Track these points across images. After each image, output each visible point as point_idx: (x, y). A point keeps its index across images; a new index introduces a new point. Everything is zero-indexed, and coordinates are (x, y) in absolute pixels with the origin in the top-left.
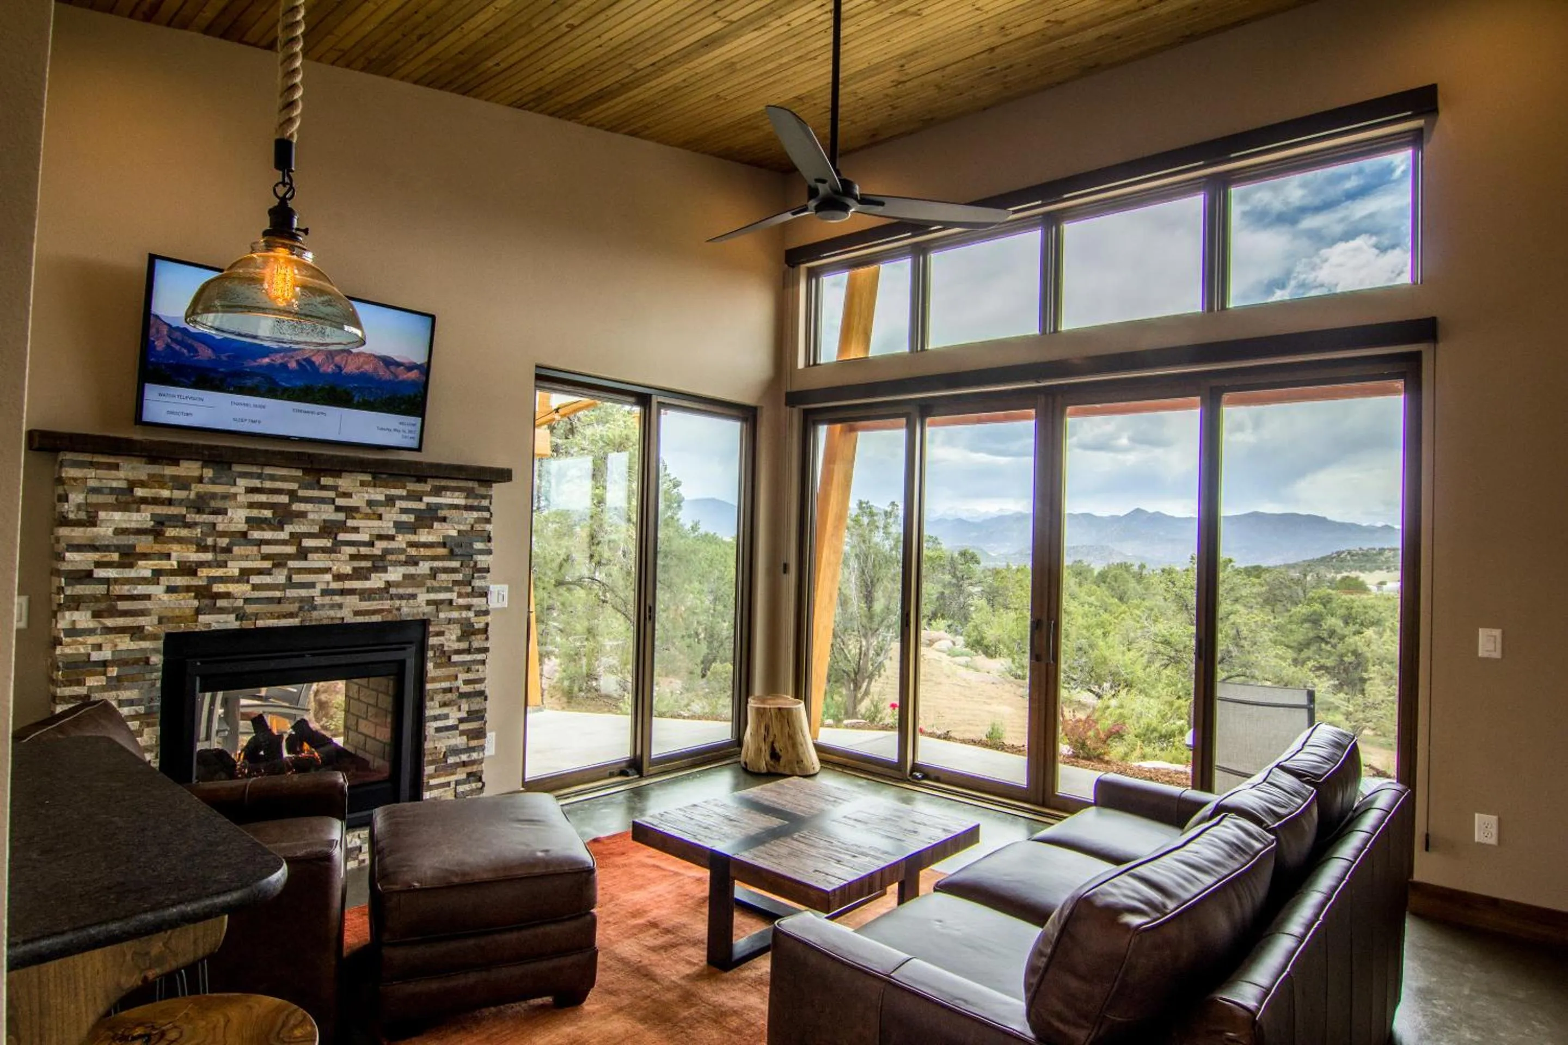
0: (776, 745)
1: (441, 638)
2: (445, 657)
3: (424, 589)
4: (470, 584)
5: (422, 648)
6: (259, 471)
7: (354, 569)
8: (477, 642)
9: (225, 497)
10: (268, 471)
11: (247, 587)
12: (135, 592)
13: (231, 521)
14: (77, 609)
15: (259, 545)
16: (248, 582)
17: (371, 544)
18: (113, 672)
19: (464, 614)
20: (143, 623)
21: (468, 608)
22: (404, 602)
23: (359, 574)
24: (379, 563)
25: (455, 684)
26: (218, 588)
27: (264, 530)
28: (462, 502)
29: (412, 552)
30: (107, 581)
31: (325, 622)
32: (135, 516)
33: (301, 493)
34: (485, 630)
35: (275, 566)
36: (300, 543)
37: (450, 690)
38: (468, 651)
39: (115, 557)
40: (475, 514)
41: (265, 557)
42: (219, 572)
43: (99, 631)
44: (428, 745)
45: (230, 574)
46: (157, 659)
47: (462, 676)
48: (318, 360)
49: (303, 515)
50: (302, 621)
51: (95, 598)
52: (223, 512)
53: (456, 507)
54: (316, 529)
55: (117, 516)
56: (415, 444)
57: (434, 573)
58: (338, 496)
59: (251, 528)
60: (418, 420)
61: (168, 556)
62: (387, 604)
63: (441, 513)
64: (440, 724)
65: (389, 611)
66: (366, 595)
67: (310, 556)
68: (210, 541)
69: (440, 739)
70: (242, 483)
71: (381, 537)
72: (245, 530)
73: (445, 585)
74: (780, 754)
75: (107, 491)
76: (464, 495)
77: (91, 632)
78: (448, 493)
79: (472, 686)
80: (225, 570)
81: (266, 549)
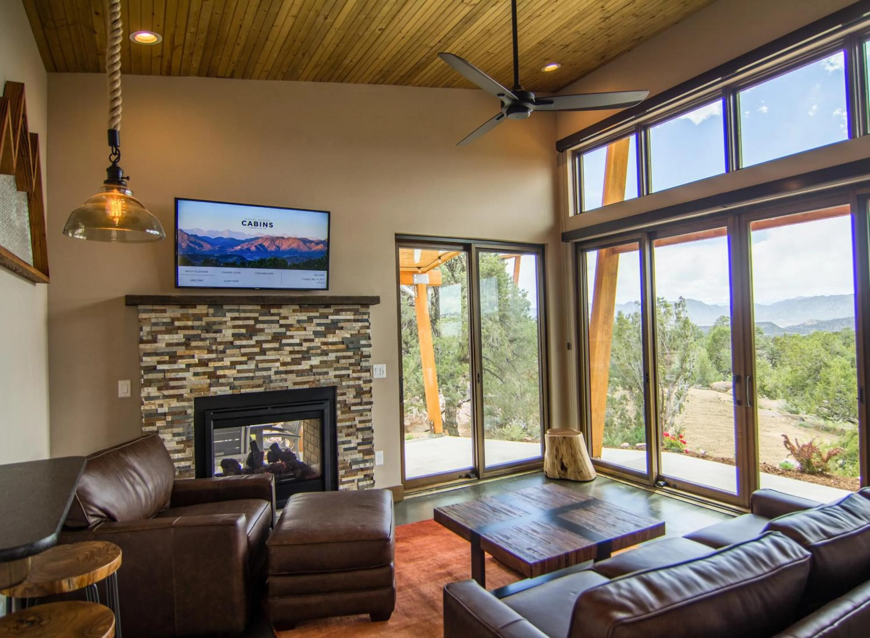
0: (564, 461)
1: (344, 397)
2: (347, 408)
3: (333, 369)
4: (359, 365)
5: (334, 403)
6: (238, 308)
7: (292, 359)
8: (366, 398)
9: (221, 323)
10: (242, 307)
11: (234, 372)
12: (178, 376)
13: (224, 336)
14: (150, 386)
15: (240, 348)
16: (235, 368)
17: (300, 345)
18: (169, 418)
19: (357, 382)
20: (182, 393)
21: (359, 379)
22: (321, 377)
23: (295, 362)
24: (306, 355)
25: (354, 423)
26: (220, 372)
27: (242, 340)
28: (352, 317)
29: (325, 348)
30: (164, 371)
31: (278, 389)
32: (175, 336)
33: (261, 318)
34: (370, 391)
35: (249, 359)
36: (262, 346)
37: (351, 427)
38: (360, 404)
39: (167, 358)
40: (360, 324)
41: (243, 355)
42: (220, 364)
43: (161, 397)
44: (340, 458)
45: (225, 365)
46: (191, 412)
47: (358, 419)
48: (266, 244)
49: (262, 330)
50: (265, 389)
51: (159, 381)
52: (220, 331)
53: (348, 321)
54: (270, 338)
55: (167, 337)
56: (324, 286)
57: (338, 359)
58: (280, 319)
59: (235, 339)
60: (325, 273)
61: (193, 357)
62: (311, 378)
63: (340, 325)
64: (346, 446)
65: (313, 382)
66: (300, 373)
67: (267, 353)
68: (214, 347)
69: (346, 455)
70: (229, 315)
71: (306, 340)
72: (232, 340)
73: (345, 366)
74: (567, 467)
75: (161, 324)
76: (353, 313)
77: (157, 398)
78: (343, 313)
79: (364, 424)
80: (222, 362)
81: (243, 350)
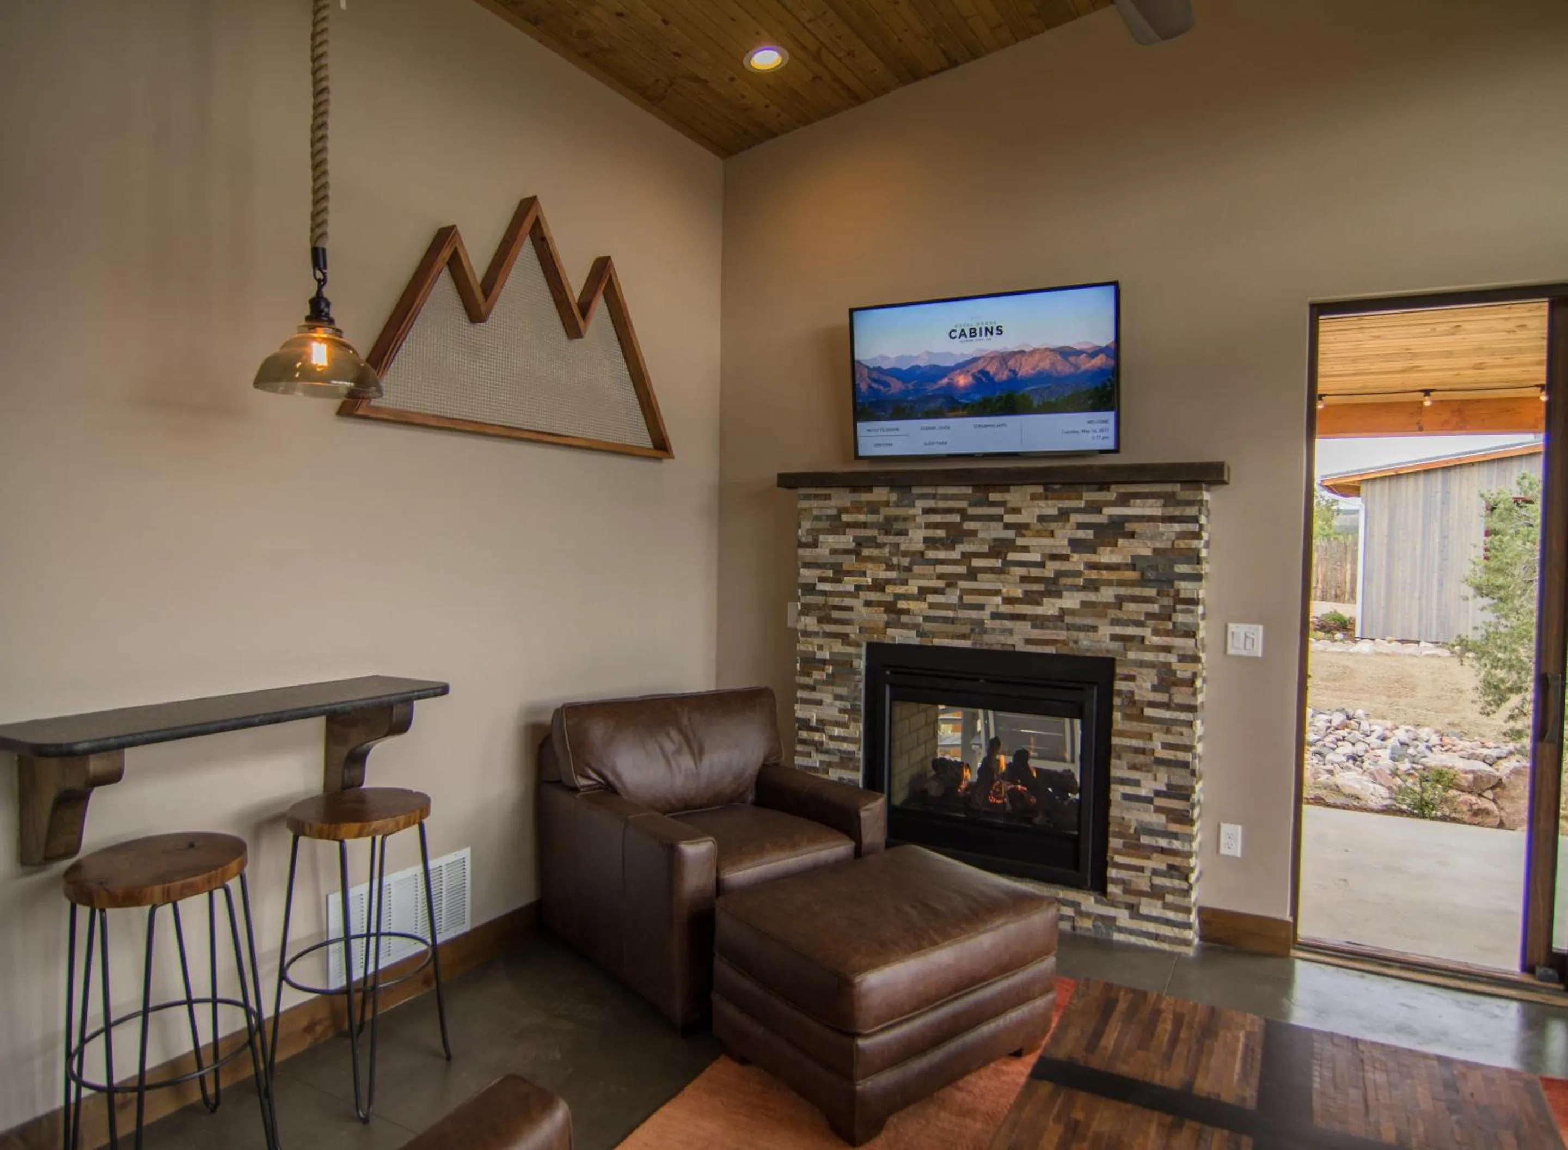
1: (1131, 684)
2: (1135, 710)
3: (1107, 621)
4: (1170, 619)
5: (1108, 693)
6: (934, 492)
7: (1026, 593)
8: (1180, 696)
9: (905, 519)
10: (941, 490)
11: (924, 606)
12: (844, 604)
13: (911, 541)
14: (807, 615)
15: (935, 565)
16: (925, 600)
17: (1042, 565)
18: (830, 669)
19: (1162, 657)
20: (848, 631)
21: (1167, 649)
22: (1081, 635)
23: (1031, 598)
24: (1053, 588)
25: (1149, 745)
26: (902, 604)
27: (938, 549)
28: (1158, 512)
29: (1094, 575)
30: (824, 593)
31: (995, 647)
32: (842, 538)
33: (972, 511)
34: (1191, 683)
35: (949, 585)
36: (970, 563)
37: (1142, 751)
38: (1166, 706)
39: (830, 573)
40: (1177, 527)
41: (940, 577)
42: (901, 590)
43: (821, 634)
44: (1114, 812)
45: (910, 592)
46: (861, 664)
47: (1158, 739)
48: (991, 369)
49: (973, 533)
50: (974, 644)
51: (817, 607)
52: (904, 533)
53: (1150, 519)
54: (985, 548)
55: (830, 538)
56: (1110, 444)
57: (1120, 601)
58: (1006, 512)
59: (928, 548)
60: (1110, 416)
61: (864, 574)
62: (1062, 635)
63: (1129, 527)
64: (1128, 790)
65: (1065, 643)
66: (1039, 622)
67: (980, 576)
68: (895, 560)
69: (1128, 809)
70: (920, 504)
71: (1054, 557)
72: (922, 550)
73: (1135, 617)
75: (824, 518)
76: (1161, 502)
77: (816, 634)
78: (1138, 501)
79: (1172, 752)
80: (905, 587)
81: (941, 569)
